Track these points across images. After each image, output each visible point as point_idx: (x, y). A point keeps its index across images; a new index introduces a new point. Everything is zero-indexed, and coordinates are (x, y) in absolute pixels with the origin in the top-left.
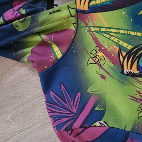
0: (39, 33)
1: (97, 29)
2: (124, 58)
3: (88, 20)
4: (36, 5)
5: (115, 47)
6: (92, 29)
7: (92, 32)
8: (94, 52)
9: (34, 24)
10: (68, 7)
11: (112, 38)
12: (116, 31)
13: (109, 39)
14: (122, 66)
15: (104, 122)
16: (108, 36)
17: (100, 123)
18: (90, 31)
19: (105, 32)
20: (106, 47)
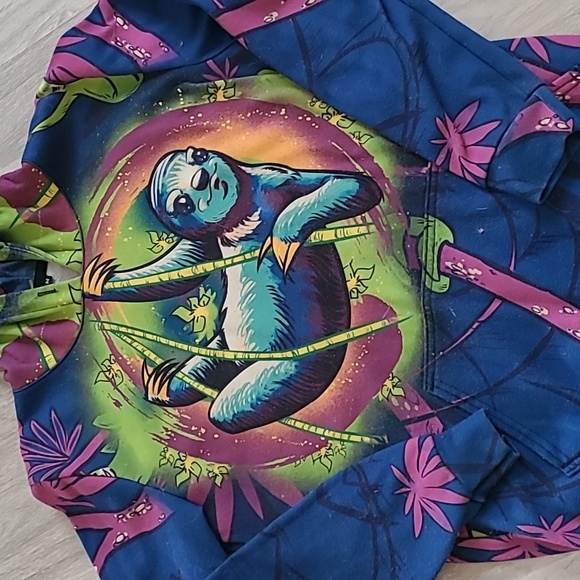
0: (18, 324)
1: (114, 327)
2: (150, 376)
3: (101, 311)
4: (16, 273)
5: (138, 358)
6: (107, 326)
7: (106, 330)
8: (107, 363)
9: (10, 309)
10: (70, 287)
11: (135, 344)
12: (141, 334)
13: (130, 344)
14: (146, 389)
15: (111, 470)
16: (129, 341)
17: (105, 471)
18: (102, 329)
19: (126, 334)
20: (125, 356)
